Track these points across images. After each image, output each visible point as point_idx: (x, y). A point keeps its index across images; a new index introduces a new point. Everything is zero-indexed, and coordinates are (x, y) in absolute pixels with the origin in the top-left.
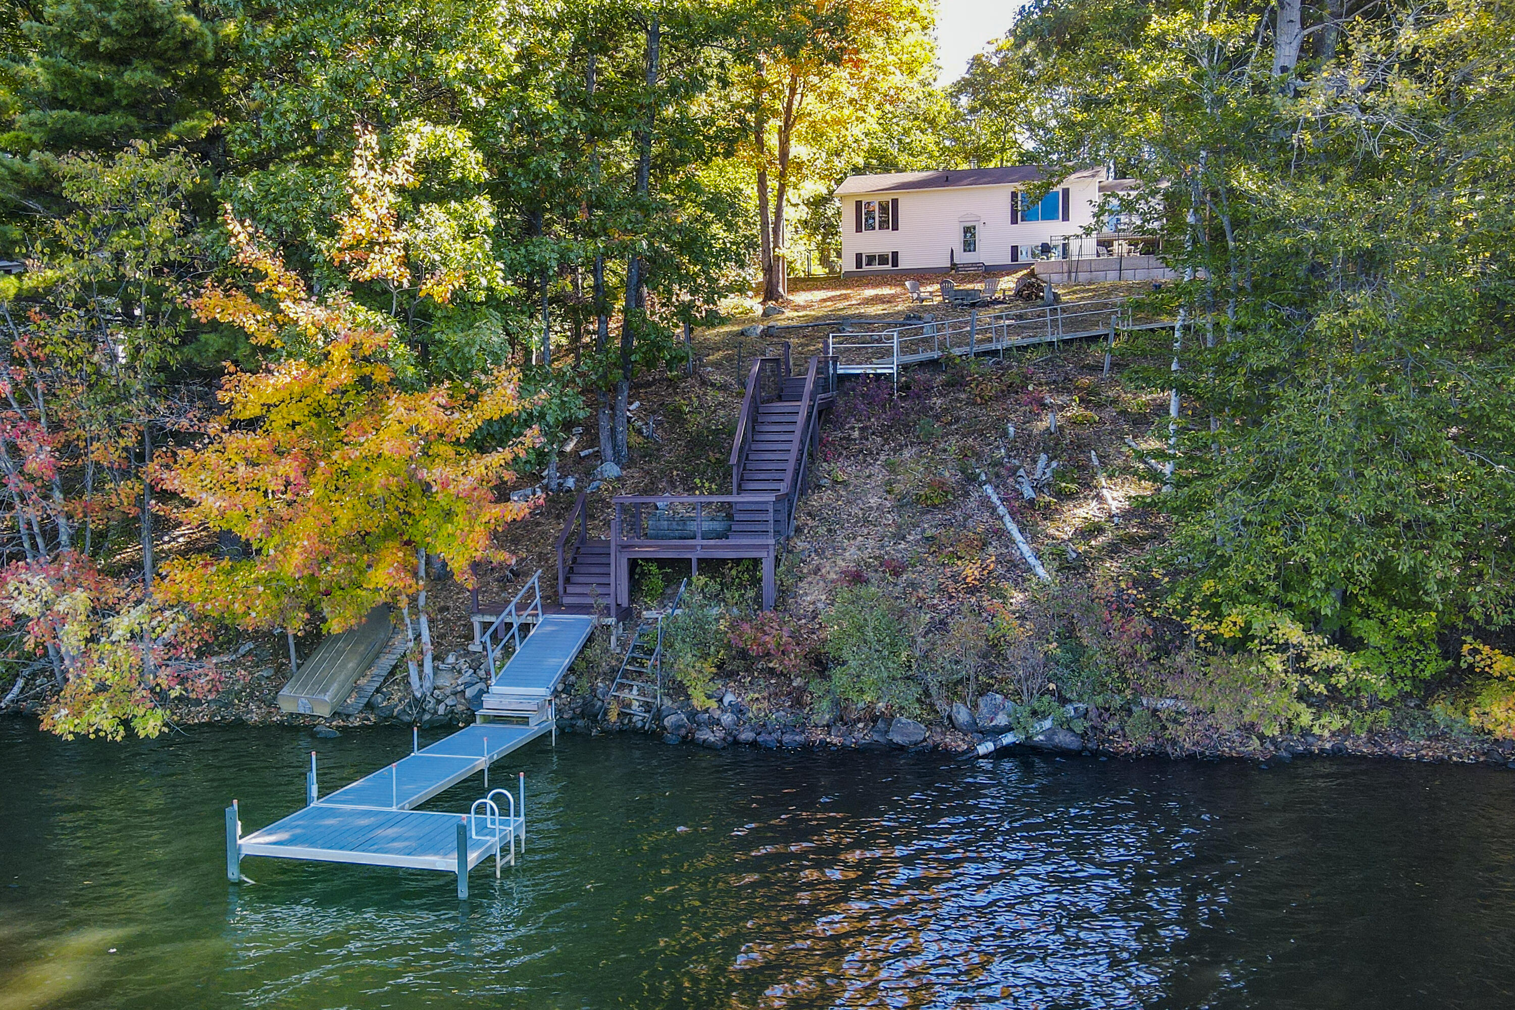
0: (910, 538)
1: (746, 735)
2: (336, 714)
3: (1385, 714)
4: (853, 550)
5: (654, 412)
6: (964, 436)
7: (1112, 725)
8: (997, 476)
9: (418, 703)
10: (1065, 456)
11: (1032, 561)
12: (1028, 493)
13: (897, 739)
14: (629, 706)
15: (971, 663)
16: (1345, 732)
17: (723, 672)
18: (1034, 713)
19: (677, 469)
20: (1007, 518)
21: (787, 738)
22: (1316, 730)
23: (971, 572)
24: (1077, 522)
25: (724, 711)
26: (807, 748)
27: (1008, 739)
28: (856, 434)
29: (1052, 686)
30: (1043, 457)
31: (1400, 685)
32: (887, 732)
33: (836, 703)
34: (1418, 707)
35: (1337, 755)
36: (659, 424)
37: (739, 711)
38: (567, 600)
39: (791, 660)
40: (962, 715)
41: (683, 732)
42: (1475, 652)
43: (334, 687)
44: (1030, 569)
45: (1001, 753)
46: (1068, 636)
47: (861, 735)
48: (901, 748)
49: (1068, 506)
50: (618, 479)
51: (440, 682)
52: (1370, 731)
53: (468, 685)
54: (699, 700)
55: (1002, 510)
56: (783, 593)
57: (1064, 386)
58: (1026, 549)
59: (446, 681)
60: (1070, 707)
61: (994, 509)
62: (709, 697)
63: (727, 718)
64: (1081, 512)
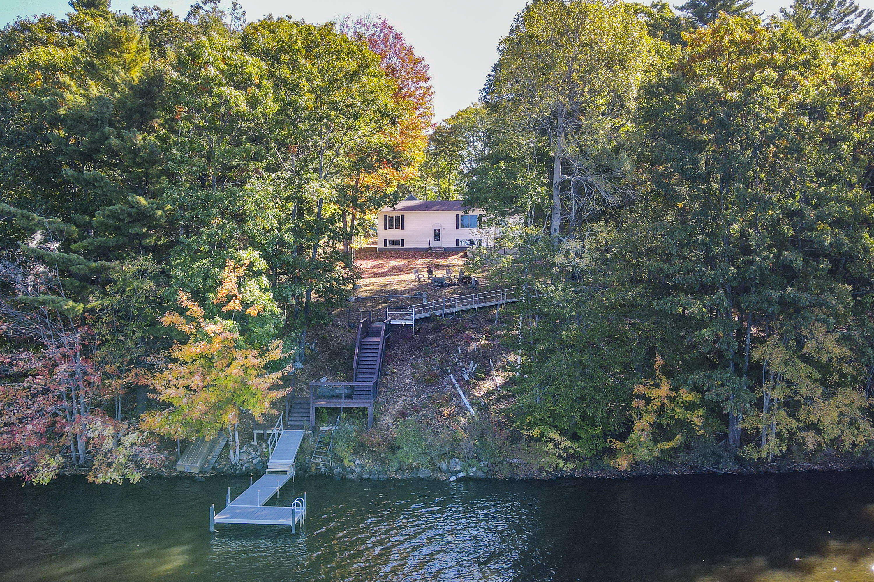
0: (422, 397)
1: (365, 476)
2: (201, 472)
3: (588, 462)
4: (401, 401)
5: (313, 338)
6: (441, 353)
7: (497, 469)
8: (455, 370)
9: (233, 466)
10: (480, 363)
11: (468, 406)
12: (467, 378)
13: (421, 476)
14: (319, 466)
15: (448, 447)
16: (574, 469)
17: (356, 453)
18: (470, 465)
19: (327, 365)
20: (459, 389)
21: (381, 477)
22: (565, 469)
23: (446, 411)
24: (485, 390)
25: (356, 467)
26: (388, 480)
27: (461, 475)
28: (399, 352)
29: (475, 455)
30: (472, 362)
31: (593, 452)
32: (417, 474)
33: (399, 463)
34: (599, 459)
35: (572, 477)
36: (316, 344)
37: (362, 467)
38: (290, 423)
39: (382, 447)
40: (444, 466)
41: (341, 475)
42: (611, 441)
43: (200, 460)
44: (467, 410)
45: (459, 480)
46: (481, 437)
47: (408, 474)
48: (422, 479)
49: (481, 382)
50: (303, 369)
51: (242, 458)
52: (583, 468)
53: (254, 458)
54: (346, 463)
55: (457, 385)
56: (376, 420)
57: (479, 330)
58: (466, 401)
59: (244, 457)
60: (482, 463)
61: (454, 384)
62: (350, 462)
63: (358, 470)
64: (486, 385)
